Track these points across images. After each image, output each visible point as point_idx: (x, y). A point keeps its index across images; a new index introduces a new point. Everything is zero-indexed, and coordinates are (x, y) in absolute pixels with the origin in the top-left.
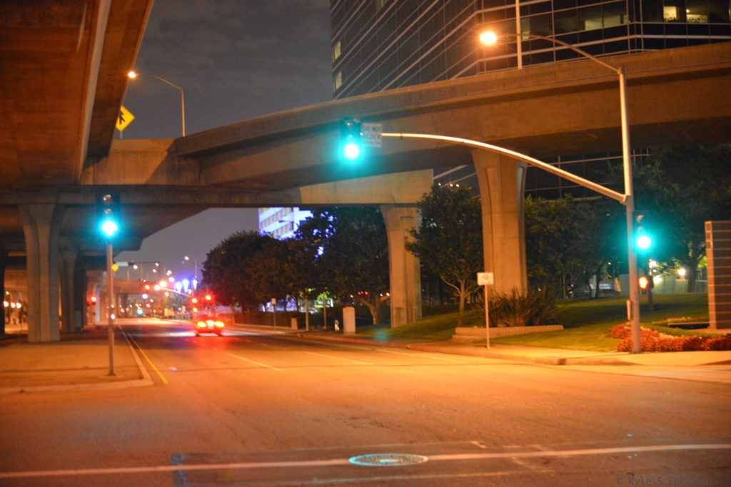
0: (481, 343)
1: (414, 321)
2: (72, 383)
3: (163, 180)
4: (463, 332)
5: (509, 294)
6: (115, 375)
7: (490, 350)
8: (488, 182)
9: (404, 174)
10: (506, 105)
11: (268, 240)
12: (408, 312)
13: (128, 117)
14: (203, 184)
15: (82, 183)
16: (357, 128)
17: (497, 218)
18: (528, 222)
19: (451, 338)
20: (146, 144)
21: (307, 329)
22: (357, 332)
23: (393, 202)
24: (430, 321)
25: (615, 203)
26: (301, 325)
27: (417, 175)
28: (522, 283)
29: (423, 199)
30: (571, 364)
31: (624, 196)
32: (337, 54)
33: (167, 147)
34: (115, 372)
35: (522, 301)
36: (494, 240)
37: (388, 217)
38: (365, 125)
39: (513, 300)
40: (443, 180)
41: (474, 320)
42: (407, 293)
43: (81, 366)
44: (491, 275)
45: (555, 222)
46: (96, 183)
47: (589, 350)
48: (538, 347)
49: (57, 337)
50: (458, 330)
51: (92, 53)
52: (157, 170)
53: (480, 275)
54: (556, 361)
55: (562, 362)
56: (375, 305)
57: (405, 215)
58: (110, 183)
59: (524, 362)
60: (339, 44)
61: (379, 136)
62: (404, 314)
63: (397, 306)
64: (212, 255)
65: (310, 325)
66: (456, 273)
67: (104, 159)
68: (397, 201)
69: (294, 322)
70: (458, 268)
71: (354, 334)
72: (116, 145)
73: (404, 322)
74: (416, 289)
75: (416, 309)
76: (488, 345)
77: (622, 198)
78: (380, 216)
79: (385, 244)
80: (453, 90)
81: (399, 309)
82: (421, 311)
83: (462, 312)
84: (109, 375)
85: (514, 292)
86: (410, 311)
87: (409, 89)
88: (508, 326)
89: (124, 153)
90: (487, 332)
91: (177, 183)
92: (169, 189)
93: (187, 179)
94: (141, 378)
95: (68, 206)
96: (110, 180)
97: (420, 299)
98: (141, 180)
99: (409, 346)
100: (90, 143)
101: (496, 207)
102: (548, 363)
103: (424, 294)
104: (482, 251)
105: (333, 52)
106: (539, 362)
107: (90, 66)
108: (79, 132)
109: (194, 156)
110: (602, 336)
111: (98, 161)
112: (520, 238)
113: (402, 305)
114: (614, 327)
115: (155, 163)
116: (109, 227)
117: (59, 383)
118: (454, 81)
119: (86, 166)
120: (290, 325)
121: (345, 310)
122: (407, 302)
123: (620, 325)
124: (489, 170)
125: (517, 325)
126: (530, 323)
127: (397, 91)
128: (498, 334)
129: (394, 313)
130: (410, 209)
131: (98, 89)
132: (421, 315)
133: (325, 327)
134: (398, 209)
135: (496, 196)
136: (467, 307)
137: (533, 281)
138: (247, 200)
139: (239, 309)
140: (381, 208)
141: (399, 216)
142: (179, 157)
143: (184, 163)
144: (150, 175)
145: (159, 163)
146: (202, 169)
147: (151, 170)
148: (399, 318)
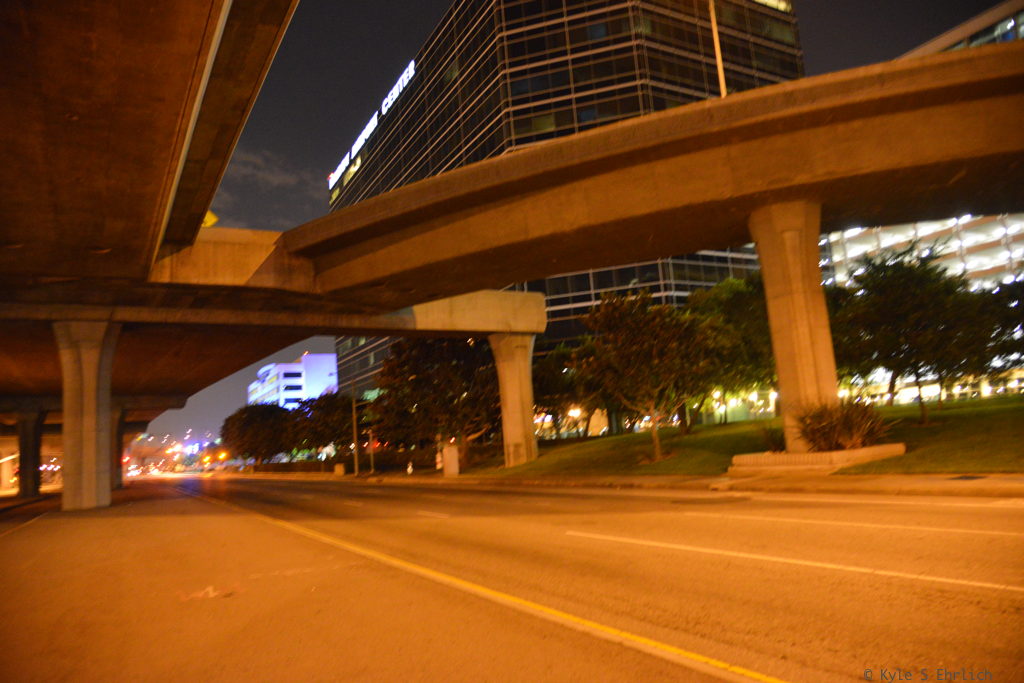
3: (269, 282)
4: (745, 461)
8: (785, 251)
14: (318, 290)
15: (154, 281)
19: (726, 470)
21: (356, 474)
22: (462, 474)
23: (508, 329)
26: (349, 470)
33: (274, 241)
37: (499, 347)
46: (175, 281)
49: (106, 501)
50: (736, 459)
52: (261, 268)
57: (519, 345)
58: (194, 280)
62: (523, 450)
63: (515, 442)
67: (186, 250)
68: (513, 329)
75: (534, 444)
81: (517, 446)
82: (537, 446)
86: (529, 446)
89: (216, 243)
91: (287, 287)
93: (300, 283)
96: (194, 277)
98: (240, 280)
101: (799, 286)
109: (307, 252)
111: (179, 250)
113: (521, 441)
115: (259, 258)
121: (446, 450)
122: (526, 436)
124: (788, 235)
125: (854, 447)
129: (509, 449)
130: (524, 338)
134: (513, 338)
135: (795, 272)
140: (491, 338)
141: (514, 345)
142: (290, 254)
143: (296, 262)
144: (251, 274)
145: (263, 260)
146: (318, 271)
147: (254, 268)
148: (517, 455)
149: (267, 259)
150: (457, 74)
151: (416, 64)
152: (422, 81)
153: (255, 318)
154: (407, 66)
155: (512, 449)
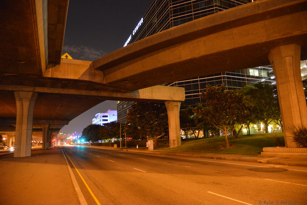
3: (87, 78)
8: (286, 65)
12: (177, 141)
14: (105, 83)
15: (45, 76)
19: (260, 153)
20: (79, 62)
21: (121, 147)
22: (154, 149)
26: (118, 146)
33: (89, 64)
37: (168, 105)
42: (177, 134)
46: (53, 77)
49: (30, 155)
50: (265, 149)
56: (155, 139)
57: (176, 105)
58: (60, 77)
63: (173, 139)
67: (58, 66)
68: (173, 100)
69: (115, 146)
75: (180, 140)
81: (174, 140)
91: (93, 81)
93: (98, 79)
96: (60, 75)
98: (76, 78)
101: (292, 78)
115: (83, 70)
119: (48, 68)
120: (113, 146)
121: (149, 141)
122: (177, 137)
130: (177, 103)
133: (126, 147)
134: (173, 102)
140: (165, 103)
141: (174, 105)
142: (94, 69)
143: (97, 72)
144: (80, 76)
146: (105, 75)
147: (81, 73)
148: (174, 144)
149: (86, 70)
150: (156, 20)
151: (143, 19)
152: (145, 23)
153: (84, 93)
154: (141, 20)
155: (172, 141)
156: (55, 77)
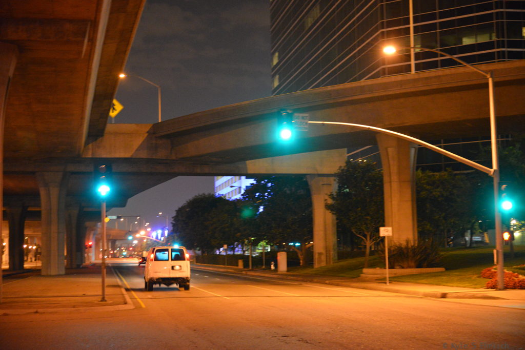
0: (382, 280)
1: (332, 263)
2: (74, 307)
3: (144, 155)
4: (368, 272)
5: (404, 243)
6: (106, 301)
7: (389, 286)
8: (388, 158)
9: (325, 152)
10: (402, 100)
11: (222, 200)
12: (327, 256)
13: (118, 107)
14: (174, 158)
15: (84, 156)
16: (290, 117)
17: (395, 186)
18: (418, 189)
19: (359, 276)
20: (132, 127)
21: (250, 268)
22: (288, 271)
23: (316, 173)
24: (343, 263)
25: (485, 175)
26: (246, 265)
27: (335, 152)
28: (414, 235)
29: (339, 171)
30: (451, 298)
31: (492, 170)
32: (275, 61)
33: (147, 130)
34: (106, 299)
35: (414, 249)
36: (393, 202)
37: (312, 183)
38: (296, 114)
39: (407, 248)
40: (355, 157)
41: (377, 263)
42: (326, 242)
43: (81, 293)
44: (390, 229)
45: (438, 190)
46: (94, 157)
47: (464, 287)
48: (426, 284)
49: (63, 272)
50: (365, 270)
51: (93, 60)
52: (139, 147)
53: (382, 229)
54: (439, 295)
55: (444, 296)
56: (301, 251)
57: (325, 183)
58: (104, 156)
59: (415, 296)
60: (277, 54)
61: (306, 123)
62: (323, 258)
63: (319, 251)
64: (180, 211)
65: (253, 265)
66: (364, 227)
67: (101, 138)
68: (320, 172)
69: (241, 263)
70: (365, 224)
71: (286, 273)
72: (109, 127)
73: (324, 264)
74: (333, 239)
75: (333, 254)
76: (388, 282)
77: (490, 171)
78: (306, 183)
79: (310, 205)
80: (362, 89)
81: (320, 254)
82: (336, 255)
83: (368, 257)
84: (101, 301)
85: (407, 242)
86: (328, 255)
87: (329, 88)
88: (403, 268)
89: (116, 134)
90: (387, 272)
91: (154, 157)
92: (148, 161)
93: (161, 154)
94: (126, 303)
95: (73, 173)
96: (103, 154)
97: (336, 247)
98: (127, 155)
99: (327, 282)
100: (91, 126)
101: (395, 178)
102: (434, 296)
103: (339, 243)
104: (383, 210)
105: (272, 60)
106: (426, 295)
107: (91, 68)
108: (82, 118)
109: (168, 137)
110: (475, 277)
111: (96, 140)
112: (412, 201)
113: (323, 251)
114: (484, 270)
115: (138, 141)
116: (104, 190)
117: (64, 306)
118: (363, 82)
119: (87, 143)
120: (237, 265)
121: (279, 254)
122: (326, 248)
123: (489, 268)
124: (390, 150)
125: (410, 267)
126: (419, 266)
127: (321, 89)
128: (395, 274)
129: (316, 257)
130: (329, 178)
131: (97, 86)
132: (336, 258)
133: (264, 267)
134: (320, 178)
135: (394, 169)
136: (372, 253)
137: (422, 233)
138: (206, 170)
139: (199, 252)
140: (307, 178)
141: (321, 183)
142: (156, 138)
143: (160, 142)
144: (134, 150)
145: (141, 142)
146: (173, 146)
147: (136, 147)
148: (320, 261)
149: (143, 142)
156: (97, 156)
